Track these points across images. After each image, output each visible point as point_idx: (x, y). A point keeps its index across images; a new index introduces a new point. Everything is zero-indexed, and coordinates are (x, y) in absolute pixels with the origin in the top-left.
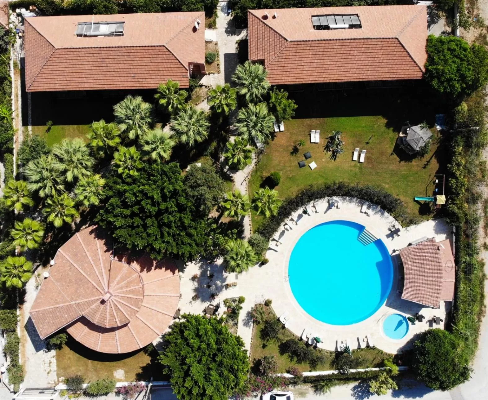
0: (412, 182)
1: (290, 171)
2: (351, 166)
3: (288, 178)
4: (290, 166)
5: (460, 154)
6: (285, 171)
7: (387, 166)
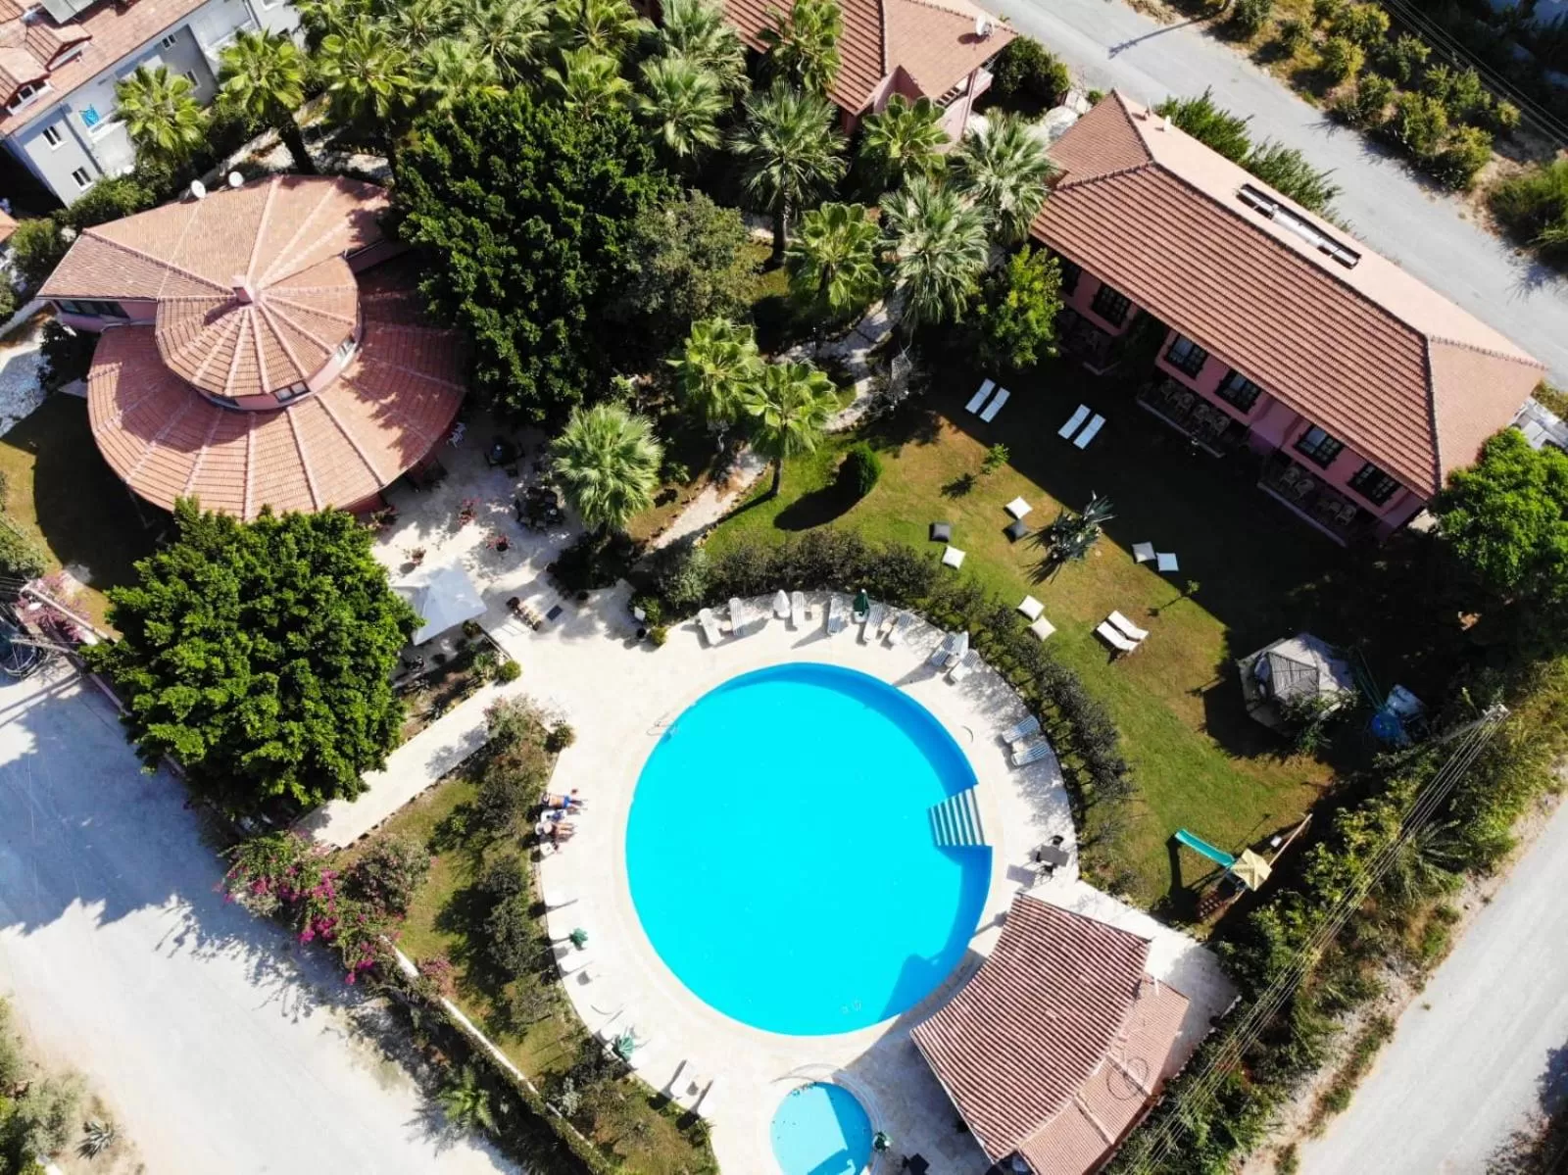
0: (1202, 789)
1: (911, 505)
2: (1070, 618)
3: (890, 515)
4: (921, 498)
5: (1398, 803)
6: (900, 495)
7: (1164, 692)
